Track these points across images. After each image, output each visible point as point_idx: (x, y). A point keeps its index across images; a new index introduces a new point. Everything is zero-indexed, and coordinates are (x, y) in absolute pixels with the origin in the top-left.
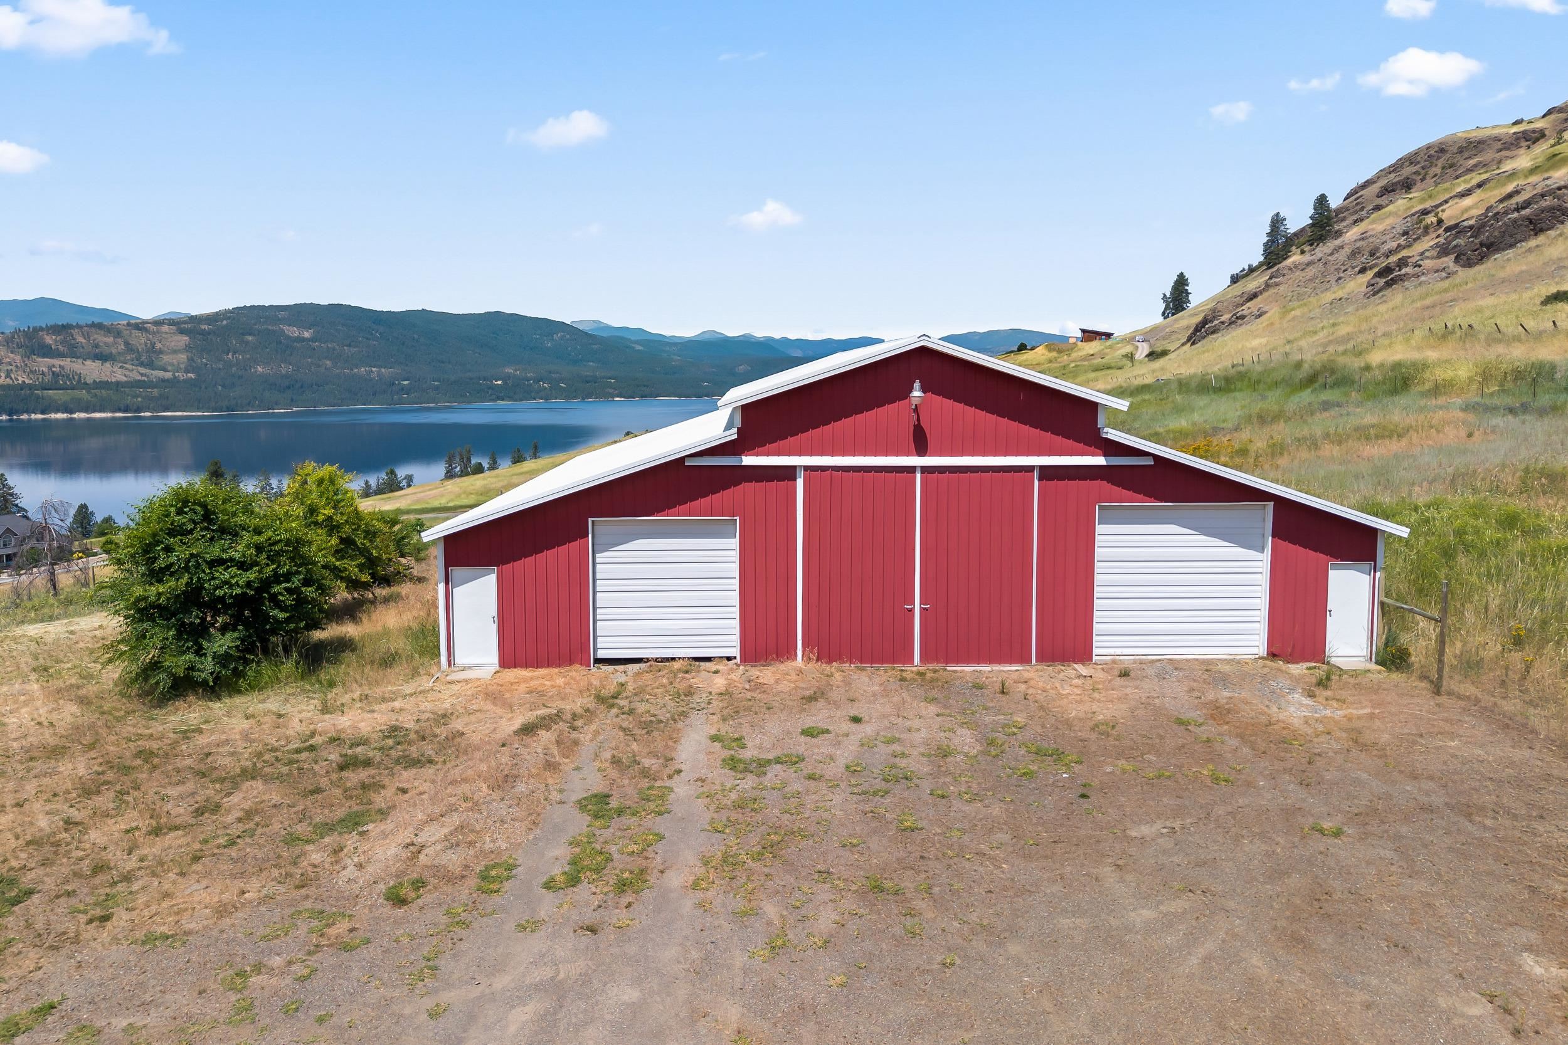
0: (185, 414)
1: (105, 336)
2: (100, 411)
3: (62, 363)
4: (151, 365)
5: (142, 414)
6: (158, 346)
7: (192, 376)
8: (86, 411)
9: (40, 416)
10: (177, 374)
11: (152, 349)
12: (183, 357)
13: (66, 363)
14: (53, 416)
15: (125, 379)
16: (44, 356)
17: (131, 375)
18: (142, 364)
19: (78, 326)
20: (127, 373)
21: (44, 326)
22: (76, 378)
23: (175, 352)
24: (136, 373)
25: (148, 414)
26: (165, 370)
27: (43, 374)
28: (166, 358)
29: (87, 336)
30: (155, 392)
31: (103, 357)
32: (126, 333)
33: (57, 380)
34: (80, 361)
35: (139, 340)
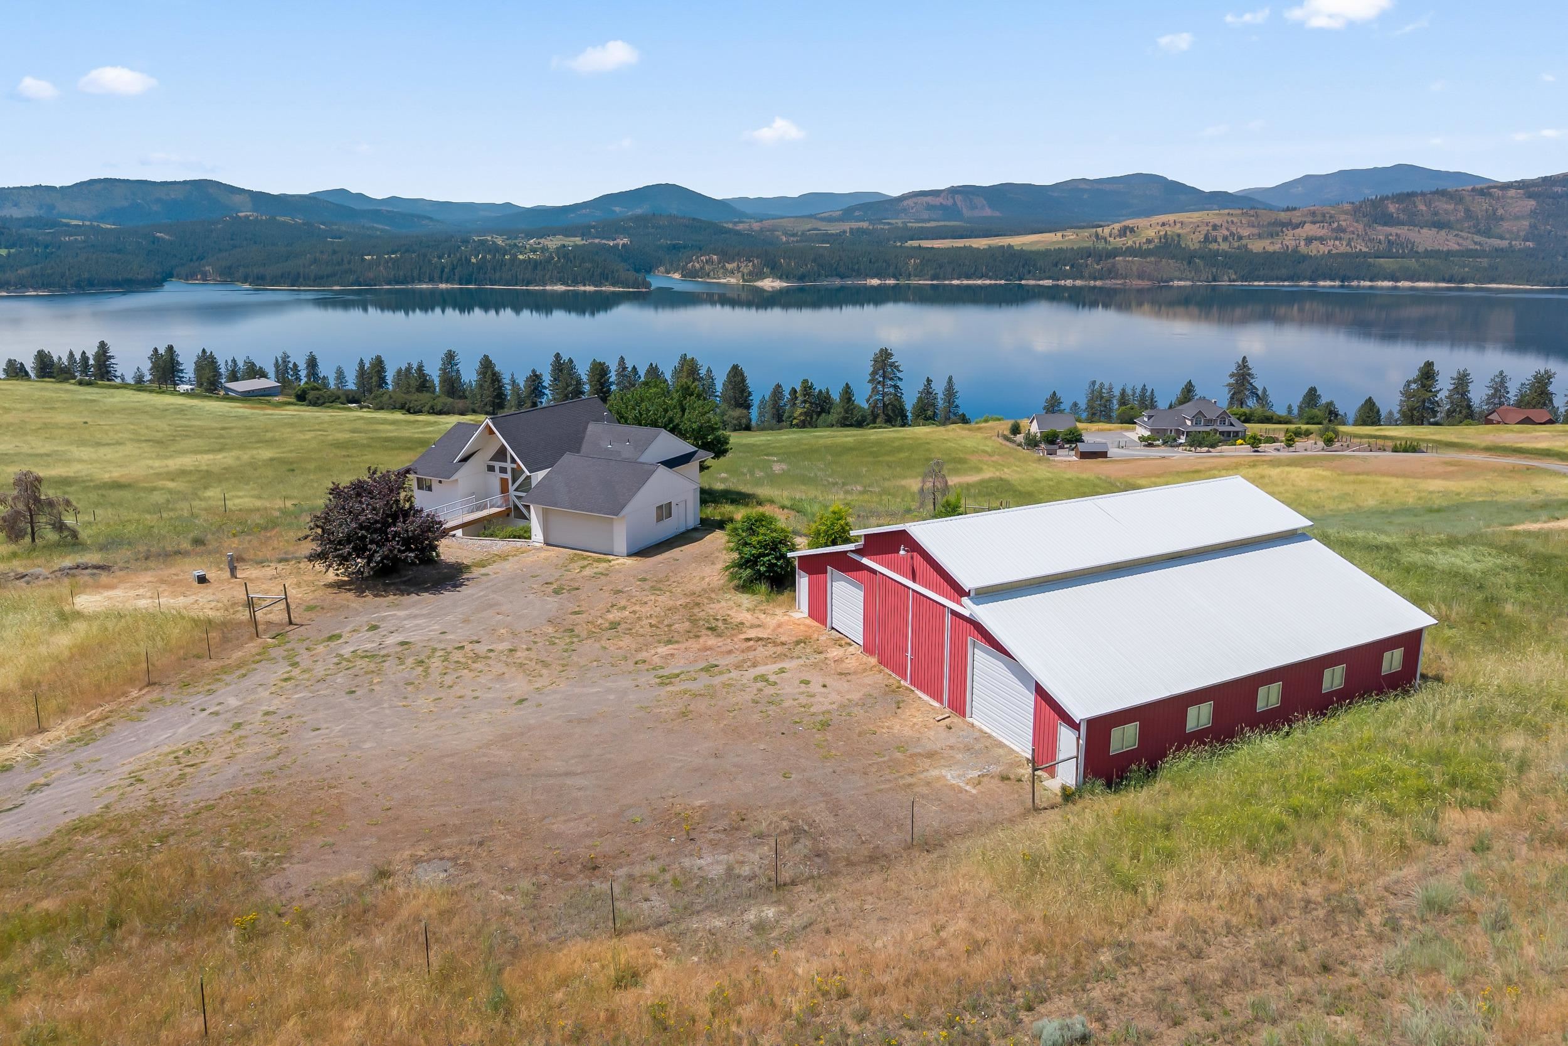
0: (1511, 286)
1: (1446, 203)
2: (1425, 281)
3: (1399, 232)
4: (1487, 233)
5: (1466, 285)
6: (1500, 212)
7: (1530, 244)
8: (1411, 279)
9: (1368, 283)
10: (1513, 243)
11: (1493, 217)
12: (1526, 223)
13: (1403, 231)
14: (1380, 284)
15: (1456, 247)
16: (1385, 224)
17: (1465, 243)
18: (1478, 232)
19: (1423, 194)
20: (1461, 241)
21: (1390, 195)
22: (1410, 246)
23: (1517, 218)
24: (1469, 241)
25: (1472, 285)
26: (1502, 238)
27: (1380, 242)
28: (1506, 225)
29: (1428, 204)
30: (1485, 262)
31: (1439, 225)
32: (1468, 199)
33: (1391, 250)
34: (1417, 229)
35: (1481, 206)
